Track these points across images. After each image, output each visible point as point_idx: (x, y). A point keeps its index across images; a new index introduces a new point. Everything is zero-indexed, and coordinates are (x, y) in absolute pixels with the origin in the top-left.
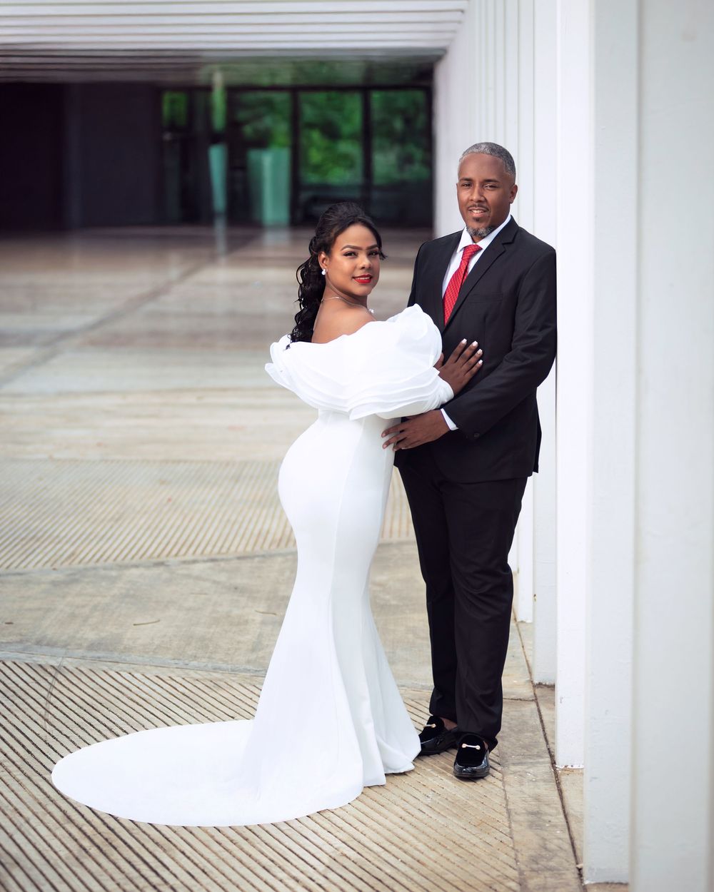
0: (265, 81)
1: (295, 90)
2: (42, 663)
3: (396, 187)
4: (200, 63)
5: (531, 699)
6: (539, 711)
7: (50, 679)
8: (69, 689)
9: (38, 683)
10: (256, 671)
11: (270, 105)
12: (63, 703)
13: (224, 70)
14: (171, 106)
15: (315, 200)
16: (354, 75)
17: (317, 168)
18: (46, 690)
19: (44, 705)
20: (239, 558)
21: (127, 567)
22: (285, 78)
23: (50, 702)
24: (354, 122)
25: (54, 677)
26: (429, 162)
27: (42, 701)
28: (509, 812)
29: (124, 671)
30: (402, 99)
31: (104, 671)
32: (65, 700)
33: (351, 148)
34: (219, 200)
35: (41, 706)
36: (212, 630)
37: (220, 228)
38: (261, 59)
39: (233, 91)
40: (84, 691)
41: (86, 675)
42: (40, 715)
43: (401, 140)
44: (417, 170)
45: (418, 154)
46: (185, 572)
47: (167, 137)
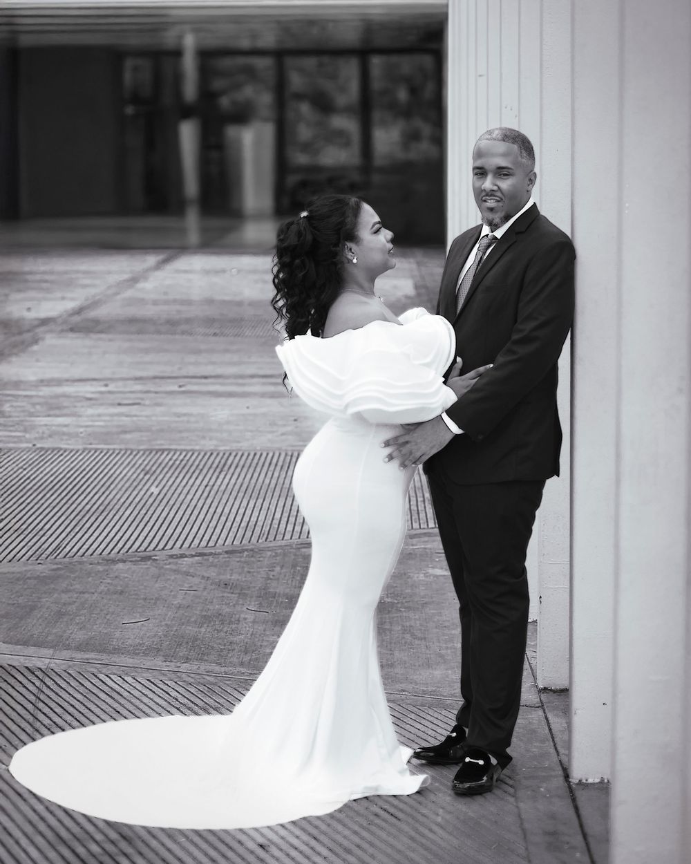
0: (245, 43)
1: (280, 55)
2: (29, 665)
3: (401, 169)
4: (167, 23)
5: (537, 705)
6: (546, 718)
7: (38, 683)
8: (57, 694)
9: (25, 687)
10: (251, 674)
11: (250, 72)
12: (51, 709)
13: (196, 31)
14: (133, 74)
15: (304, 184)
16: (350, 37)
17: (306, 147)
18: (34, 695)
19: (32, 712)
20: (227, 552)
21: (114, 561)
22: (268, 40)
23: (38, 708)
24: (351, 92)
25: (42, 680)
26: (439, 140)
27: (29, 706)
28: (524, 831)
29: (114, 674)
30: (407, 64)
31: (93, 674)
32: (53, 705)
33: (347, 124)
34: (191, 186)
35: (29, 712)
36: (203, 630)
37: (192, 219)
38: (239, 19)
39: (206, 56)
40: (73, 696)
41: (75, 678)
42: (28, 722)
43: (406, 113)
44: (424, 148)
45: (427, 130)
46: (174, 567)
47: (129, 110)
